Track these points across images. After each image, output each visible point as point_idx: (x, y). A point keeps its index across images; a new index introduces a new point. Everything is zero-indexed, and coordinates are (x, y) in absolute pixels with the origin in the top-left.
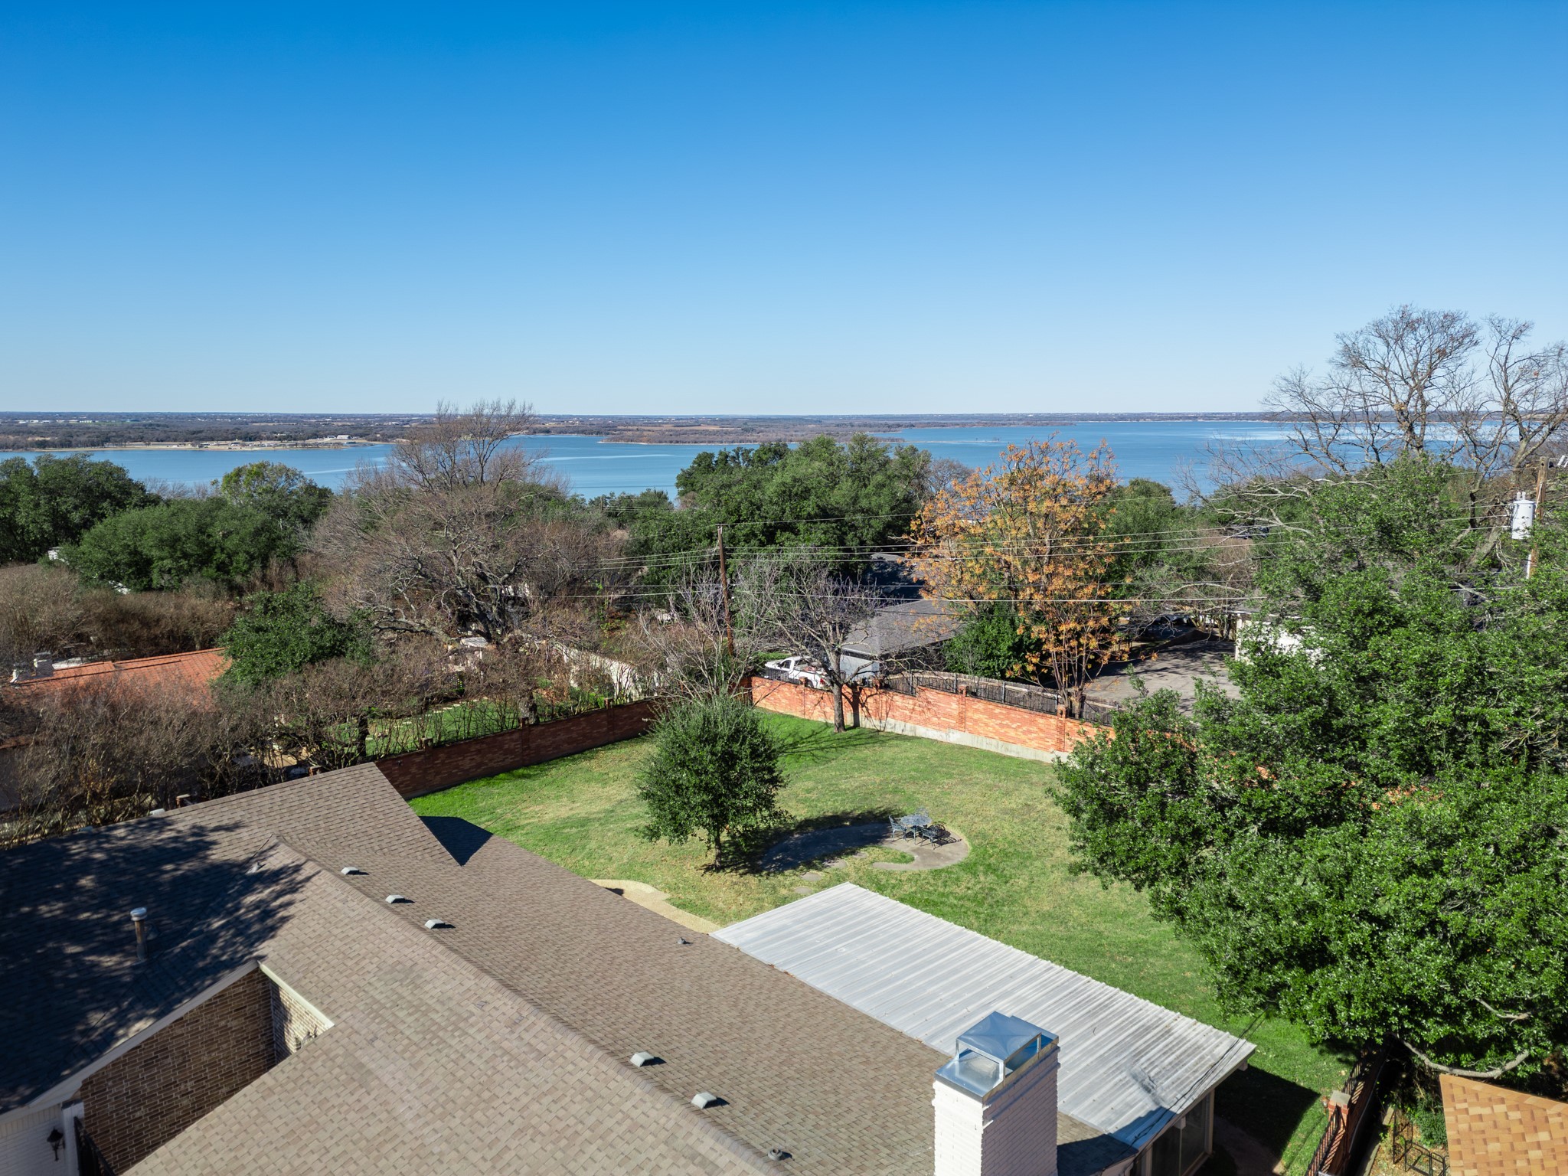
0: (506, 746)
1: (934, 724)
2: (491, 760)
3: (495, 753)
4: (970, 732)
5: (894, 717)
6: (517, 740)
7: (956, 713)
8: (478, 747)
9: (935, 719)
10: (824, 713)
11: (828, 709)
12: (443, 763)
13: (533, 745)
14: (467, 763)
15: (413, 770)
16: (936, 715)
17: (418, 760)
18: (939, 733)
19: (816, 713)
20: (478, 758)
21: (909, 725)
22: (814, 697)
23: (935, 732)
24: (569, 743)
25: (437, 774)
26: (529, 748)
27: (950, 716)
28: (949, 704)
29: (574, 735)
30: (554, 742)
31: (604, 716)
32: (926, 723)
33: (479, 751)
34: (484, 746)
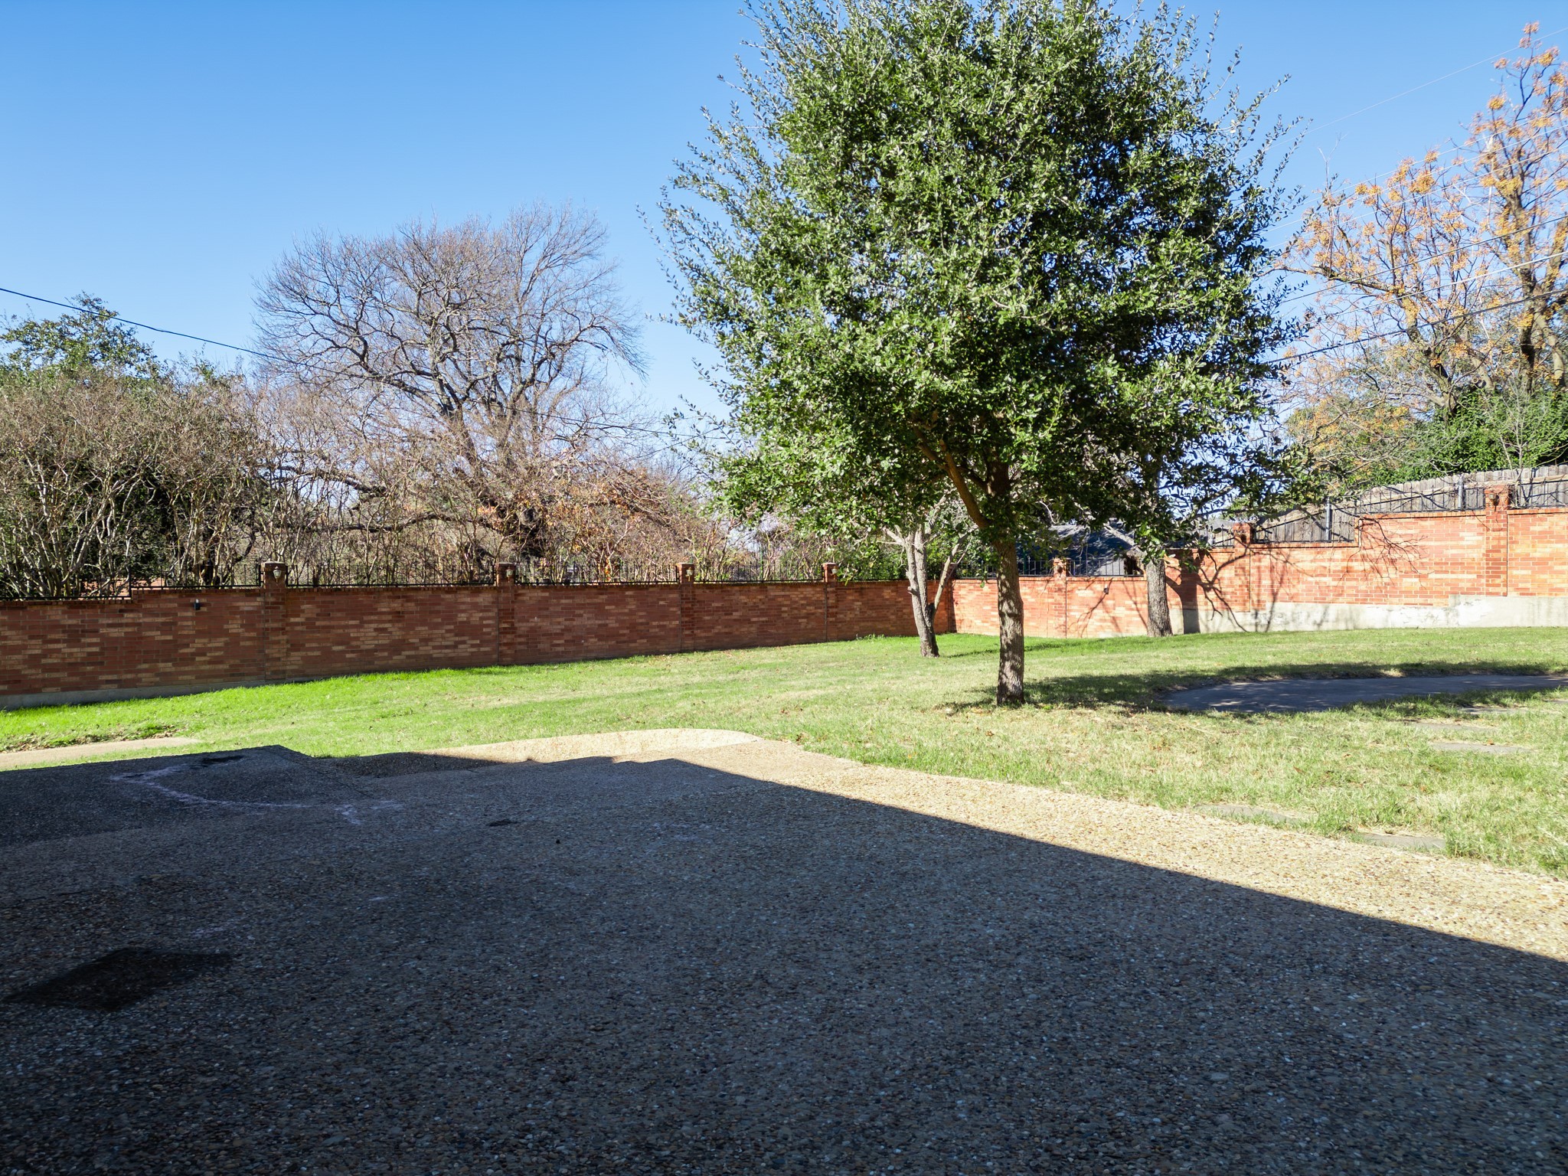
0: (462, 617)
1: (1408, 593)
2: (425, 641)
3: (437, 626)
4: (1525, 593)
5: (1292, 598)
6: (486, 609)
7: (1477, 554)
8: (396, 605)
9: (1411, 582)
10: (1114, 620)
11: (1120, 612)
12: (310, 624)
13: (523, 627)
14: (368, 636)
15: (234, 627)
16: (1413, 570)
17: (246, 606)
18: (1424, 612)
19: (1093, 623)
20: (396, 631)
21: (1334, 610)
22: (1088, 593)
23: (1411, 611)
24: (600, 638)
25: (296, 647)
26: (513, 629)
27: (1457, 564)
28: (1454, 536)
29: (612, 623)
30: (567, 630)
31: (675, 596)
32: (1383, 594)
33: (398, 616)
34: (411, 606)
